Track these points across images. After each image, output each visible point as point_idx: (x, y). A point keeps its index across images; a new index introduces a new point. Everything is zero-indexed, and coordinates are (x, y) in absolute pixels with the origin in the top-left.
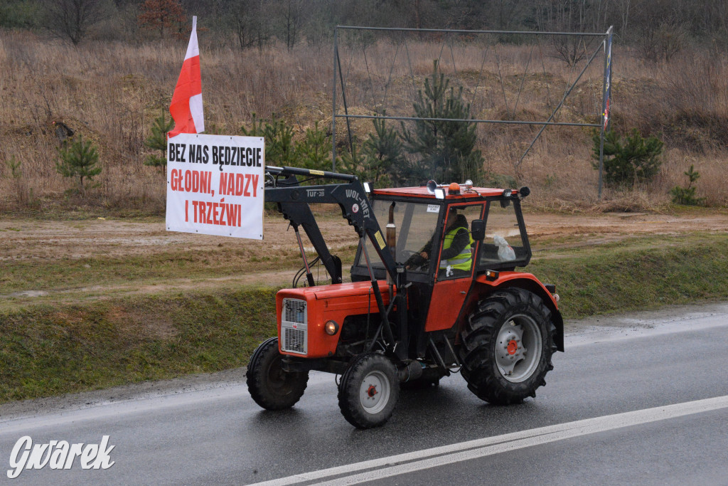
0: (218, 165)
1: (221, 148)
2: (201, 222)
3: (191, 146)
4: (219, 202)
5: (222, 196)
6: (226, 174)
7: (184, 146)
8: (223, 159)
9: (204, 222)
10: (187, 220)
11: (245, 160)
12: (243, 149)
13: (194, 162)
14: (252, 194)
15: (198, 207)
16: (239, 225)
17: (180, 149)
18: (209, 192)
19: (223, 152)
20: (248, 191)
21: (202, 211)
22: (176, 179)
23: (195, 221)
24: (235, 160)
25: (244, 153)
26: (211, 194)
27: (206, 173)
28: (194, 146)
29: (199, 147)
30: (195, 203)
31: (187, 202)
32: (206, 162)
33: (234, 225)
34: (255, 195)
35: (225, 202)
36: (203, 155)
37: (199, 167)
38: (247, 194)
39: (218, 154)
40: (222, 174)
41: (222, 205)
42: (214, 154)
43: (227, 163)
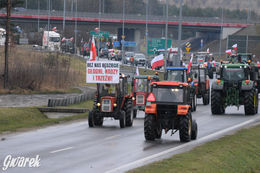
0: (104, 67)
1: (105, 64)
2: (98, 80)
3: (95, 64)
4: (105, 76)
5: (106, 74)
6: (107, 70)
7: (93, 64)
8: (106, 66)
9: (100, 80)
10: (94, 80)
11: (113, 66)
12: (112, 64)
13: (96, 67)
14: (116, 73)
15: (97, 77)
16: (112, 80)
17: (91, 64)
18: (102, 73)
19: (106, 64)
20: (115, 73)
21: (100, 78)
22: (90, 71)
23: (97, 80)
24: (110, 66)
25: (113, 65)
26: (102, 74)
27: (100, 69)
28: (96, 64)
29: (98, 64)
30: (97, 76)
31: (94, 76)
32: (100, 67)
33: (110, 80)
34: (117, 74)
35: (107, 76)
36: (99, 65)
37: (98, 68)
38: (114, 74)
39: (104, 65)
40: (106, 70)
41: (106, 77)
42: (103, 65)
43: (107, 67)
